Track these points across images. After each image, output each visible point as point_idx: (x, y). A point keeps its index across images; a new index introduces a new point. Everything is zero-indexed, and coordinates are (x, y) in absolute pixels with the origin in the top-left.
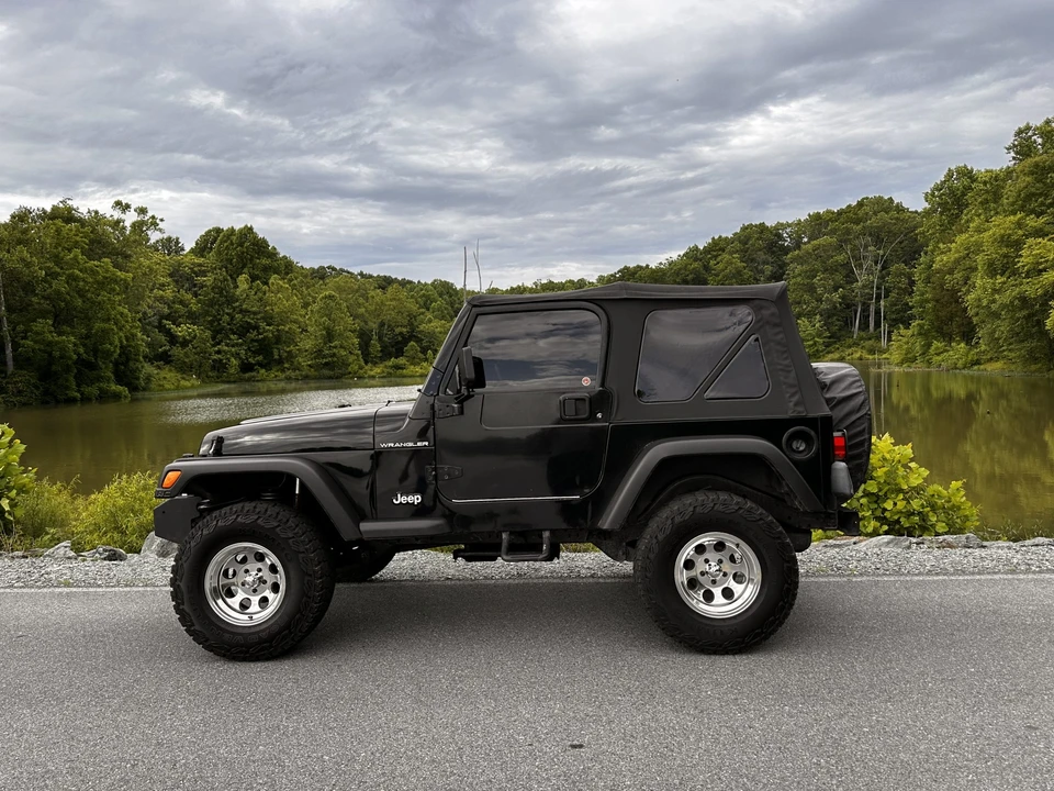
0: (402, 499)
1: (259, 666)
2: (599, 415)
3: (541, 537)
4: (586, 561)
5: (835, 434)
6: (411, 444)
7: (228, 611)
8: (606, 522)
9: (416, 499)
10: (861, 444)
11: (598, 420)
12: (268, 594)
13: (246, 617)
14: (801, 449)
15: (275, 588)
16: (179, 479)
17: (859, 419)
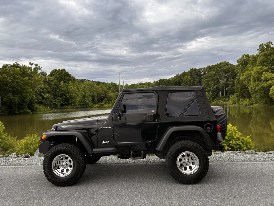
0: (104, 142)
1: (66, 188)
2: (156, 120)
3: (141, 152)
4: (152, 158)
5: (218, 125)
6: (107, 128)
7: (58, 173)
8: (158, 149)
9: (108, 142)
10: (224, 127)
11: (156, 121)
12: (68, 168)
13: (63, 174)
14: (209, 129)
15: (71, 166)
16: (46, 137)
17: (223, 121)
